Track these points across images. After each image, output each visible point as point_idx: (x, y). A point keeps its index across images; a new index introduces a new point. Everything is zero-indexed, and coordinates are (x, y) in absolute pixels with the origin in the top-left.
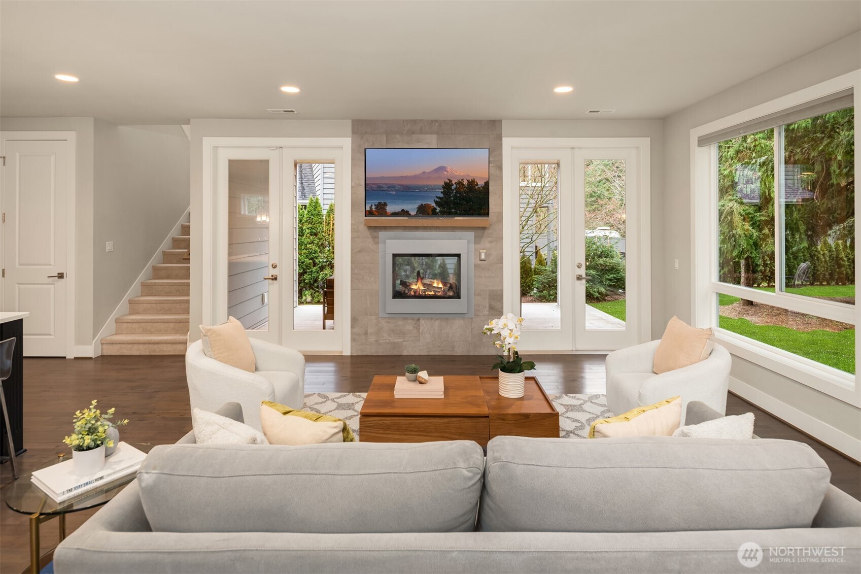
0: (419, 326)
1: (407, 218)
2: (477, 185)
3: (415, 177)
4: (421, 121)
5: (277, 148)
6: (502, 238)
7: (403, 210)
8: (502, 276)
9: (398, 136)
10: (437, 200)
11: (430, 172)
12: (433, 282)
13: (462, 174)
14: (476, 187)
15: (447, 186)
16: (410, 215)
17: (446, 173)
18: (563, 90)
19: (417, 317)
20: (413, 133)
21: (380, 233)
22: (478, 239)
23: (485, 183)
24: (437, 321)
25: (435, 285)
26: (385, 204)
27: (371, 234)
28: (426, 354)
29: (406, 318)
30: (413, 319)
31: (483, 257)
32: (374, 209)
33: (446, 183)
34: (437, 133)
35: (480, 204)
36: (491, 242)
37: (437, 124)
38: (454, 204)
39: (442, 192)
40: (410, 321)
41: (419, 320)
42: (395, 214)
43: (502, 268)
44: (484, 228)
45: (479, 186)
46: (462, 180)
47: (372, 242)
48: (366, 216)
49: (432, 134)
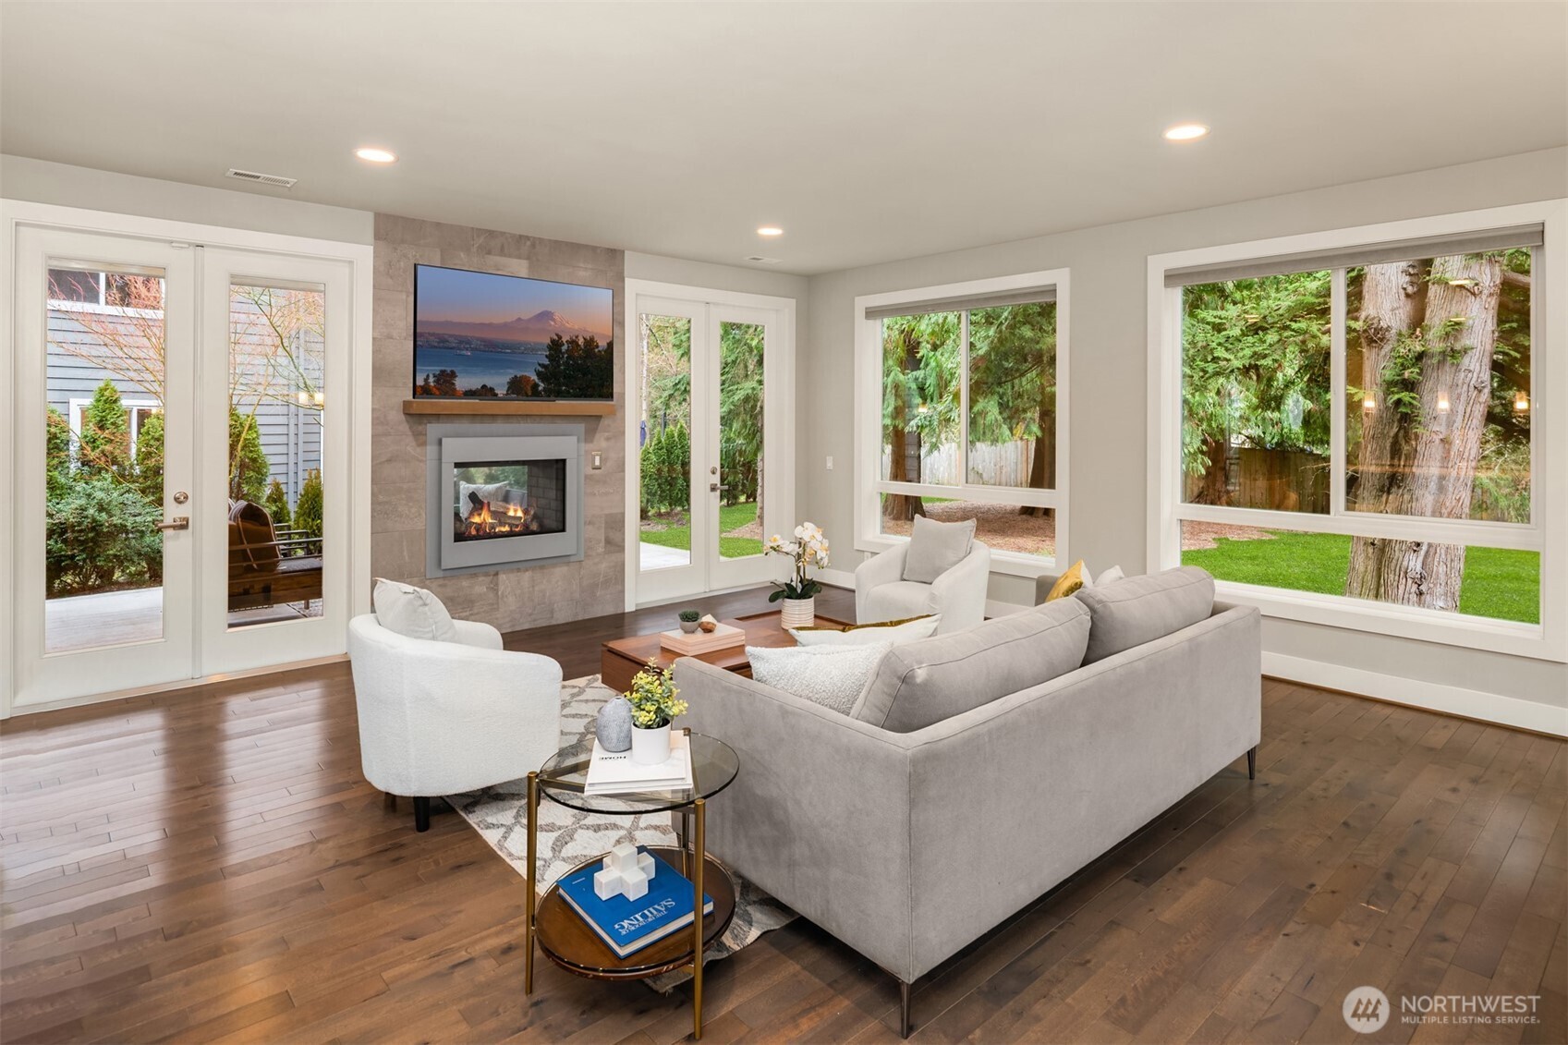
0: (497, 584)
1: (477, 401)
2: (597, 346)
3: (505, 326)
4: (503, 234)
5: (190, 244)
6: (624, 433)
7: (484, 386)
8: (624, 492)
9: (462, 255)
10: (540, 369)
11: (530, 320)
12: (508, 509)
13: (576, 327)
14: (596, 350)
15: (555, 345)
16: (496, 395)
17: (552, 323)
18: (770, 232)
19: (491, 571)
20: (489, 253)
21: (434, 425)
22: (589, 436)
23: (608, 344)
24: (527, 573)
25: (511, 513)
26: (453, 375)
27: (410, 428)
28: (509, 630)
29: (475, 575)
30: (486, 575)
31: (597, 463)
32: (432, 384)
33: (553, 341)
34: (528, 258)
35: (601, 379)
36: (608, 439)
37: (528, 243)
38: (565, 378)
39: (546, 356)
40: (481, 578)
41: (497, 574)
42: (470, 394)
43: (623, 480)
44: (599, 417)
45: (600, 349)
46: (577, 337)
47: (414, 444)
48: (414, 398)
49: (519, 257)
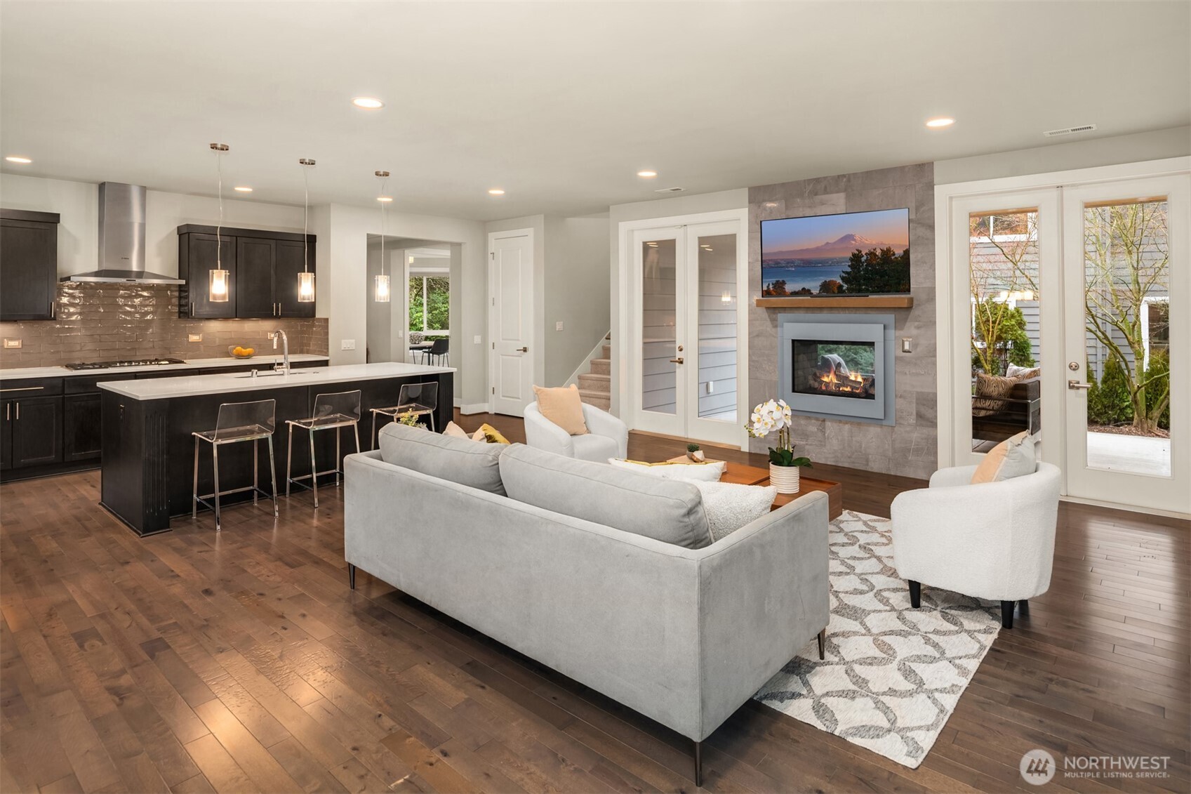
0: (824, 428)
1: (809, 298)
2: (894, 254)
3: (817, 249)
4: (825, 178)
6: (935, 322)
7: (804, 289)
8: (935, 374)
9: (798, 200)
10: (844, 275)
11: (835, 243)
12: (850, 376)
13: (874, 242)
14: (893, 257)
15: (856, 258)
16: (812, 294)
17: (853, 242)
19: (822, 418)
20: (817, 195)
21: (779, 315)
22: (899, 324)
23: (904, 251)
24: (847, 425)
25: (853, 378)
26: (784, 283)
27: (769, 316)
28: (833, 464)
29: (809, 418)
30: (817, 419)
31: (907, 347)
32: (772, 289)
33: (854, 255)
34: (845, 190)
35: (897, 279)
36: (918, 328)
37: (845, 180)
38: (864, 280)
39: (849, 266)
40: (813, 421)
41: (824, 421)
42: (795, 294)
43: (934, 364)
44: (909, 308)
45: (896, 256)
46: (875, 249)
47: (771, 326)
48: (763, 297)
49: (837, 192)
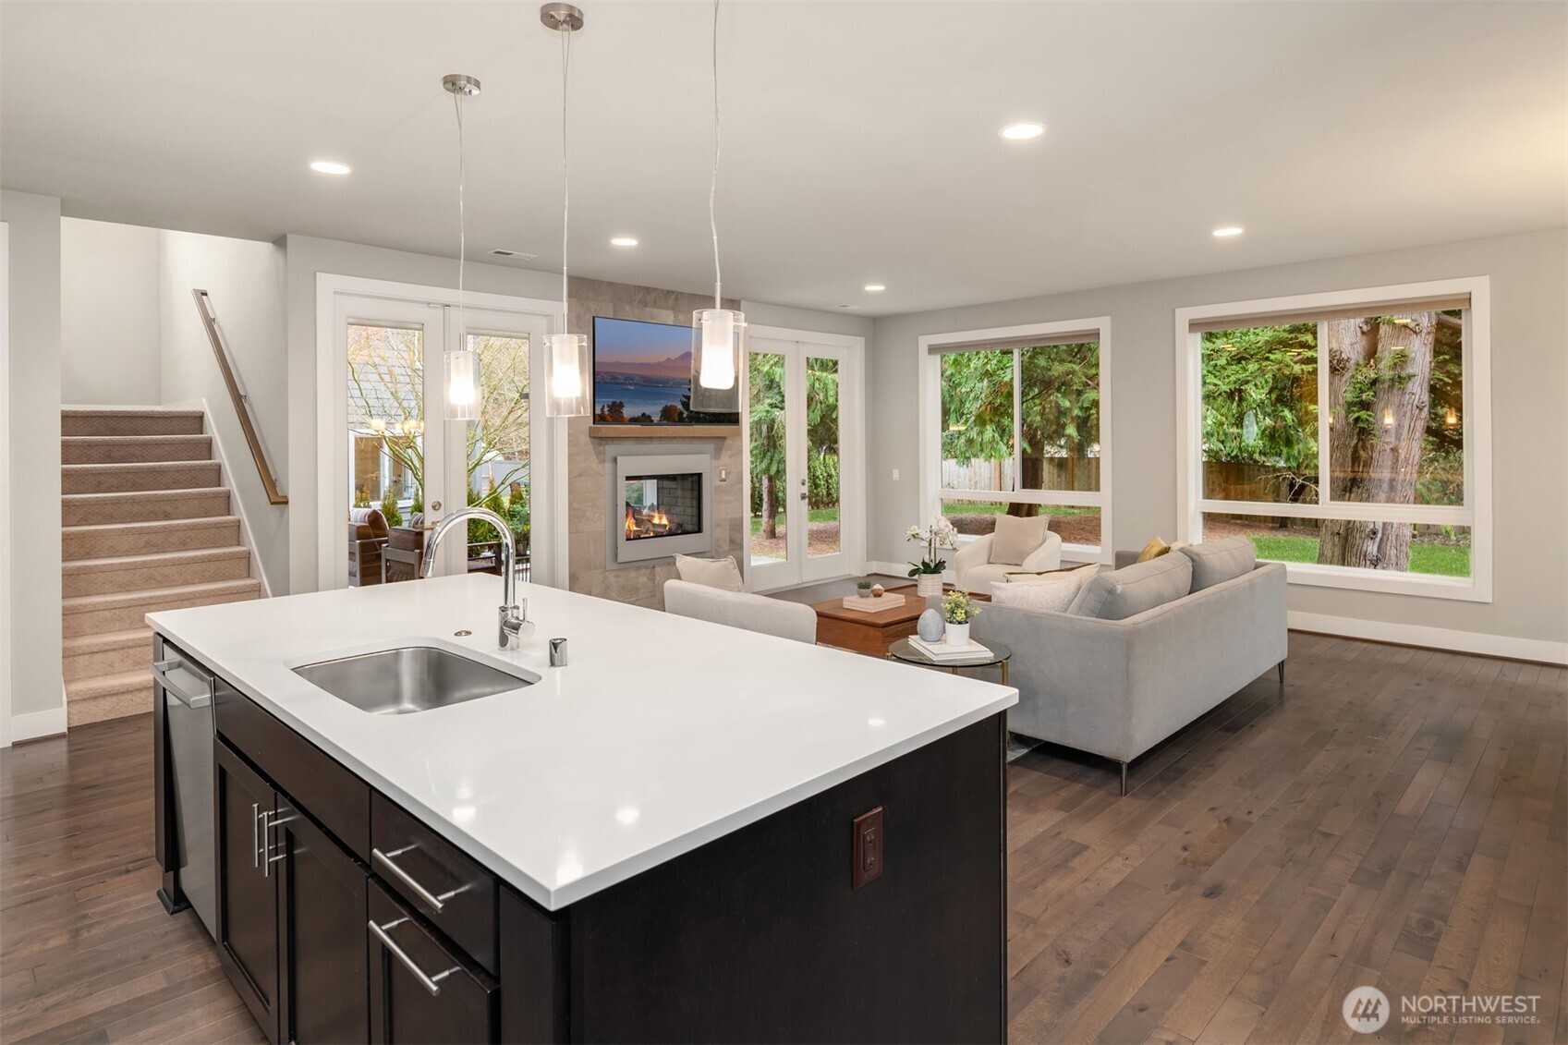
0: (654, 576)
1: (647, 426)
3: (659, 365)
4: (655, 289)
5: (440, 305)
6: (742, 451)
7: (644, 414)
8: (742, 500)
9: (626, 304)
10: (684, 399)
12: (653, 516)
16: (652, 421)
18: (874, 288)
19: (651, 565)
20: (646, 306)
21: (607, 446)
22: (717, 454)
25: (656, 521)
26: (621, 405)
27: (594, 448)
29: (639, 567)
30: (646, 567)
31: (723, 476)
32: (606, 413)
36: (730, 456)
37: (673, 297)
40: (643, 571)
41: (654, 567)
42: (633, 421)
43: (741, 489)
44: (724, 438)
47: (597, 461)
48: (594, 423)
49: (667, 308)
